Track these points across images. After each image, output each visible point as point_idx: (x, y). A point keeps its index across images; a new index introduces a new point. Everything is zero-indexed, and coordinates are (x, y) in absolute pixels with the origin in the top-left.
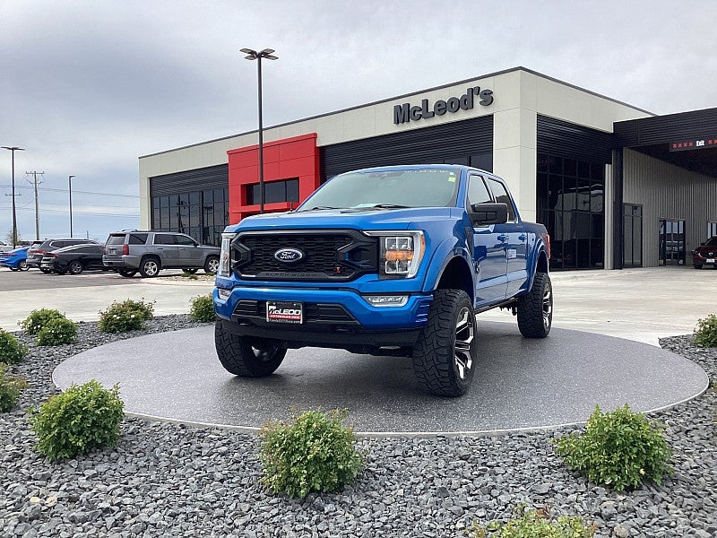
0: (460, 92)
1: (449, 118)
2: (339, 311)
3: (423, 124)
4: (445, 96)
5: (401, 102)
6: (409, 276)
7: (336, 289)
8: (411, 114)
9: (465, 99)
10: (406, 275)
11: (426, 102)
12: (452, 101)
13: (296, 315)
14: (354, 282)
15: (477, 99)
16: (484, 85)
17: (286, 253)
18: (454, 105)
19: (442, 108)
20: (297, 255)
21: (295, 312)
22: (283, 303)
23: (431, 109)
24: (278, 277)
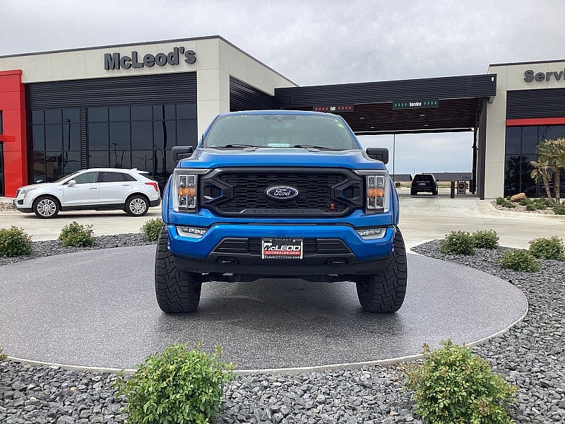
0: (167, 50)
1: (157, 70)
2: (339, 244)
3: (133, 72)
4: (154, 51)
5: (112, 51)
6: (385, 211)
7: (333, 224)
8: (122, 63)
9: (171, 55)
10: (383, 209)
11: (135, 54)
12: (160, 56)
13: (296, 251)
14: (350, 217)
15: (183, 58)
16: (189, 46)
17: (279, 190)
18: (161, 60)
19: (150, 61)
20: (293, 193)
21: (293, 248)
22: (279, 240)
23: (141, 60)
24: (269, 213)
